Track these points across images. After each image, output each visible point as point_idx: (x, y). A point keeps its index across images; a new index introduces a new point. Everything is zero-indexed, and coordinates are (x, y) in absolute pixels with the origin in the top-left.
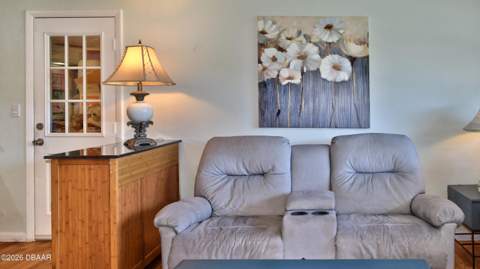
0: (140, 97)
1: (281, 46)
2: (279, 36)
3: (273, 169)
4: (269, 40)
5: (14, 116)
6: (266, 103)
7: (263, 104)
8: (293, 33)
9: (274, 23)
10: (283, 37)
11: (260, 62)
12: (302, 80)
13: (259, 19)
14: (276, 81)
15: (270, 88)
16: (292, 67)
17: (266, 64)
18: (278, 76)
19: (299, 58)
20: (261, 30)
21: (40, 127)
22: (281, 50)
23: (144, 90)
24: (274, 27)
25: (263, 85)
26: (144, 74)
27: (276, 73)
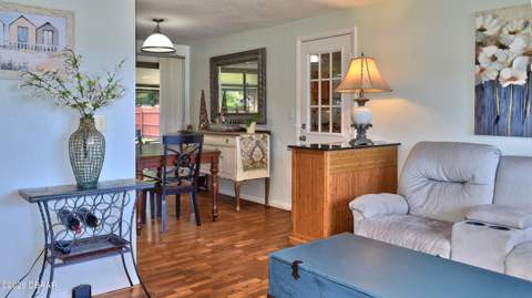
0: (361, 102)
1: (502, 42)
2: (500, 31)
3: (473, 178)
4: (488, 37)
5: (290, 118)
6: (483, 107)
7: (480, 109)
8: (518, 25)
9: (494, 17)
10: (505, 32)
11: (477, 63)
12: (528, 80)
13: (477, 15)
14: (495, 83)
15: (488, 91)
16: (514, 65)
17: (483, 65)
18: (498, 77)
19: (524, 54)
20: (479, 27)
21: (304, 126)
22: (503, 47)
23: (366, 96)
24: (495, 21)
25: (480, 89)
26: (361, 83)
27: (496, 74)
